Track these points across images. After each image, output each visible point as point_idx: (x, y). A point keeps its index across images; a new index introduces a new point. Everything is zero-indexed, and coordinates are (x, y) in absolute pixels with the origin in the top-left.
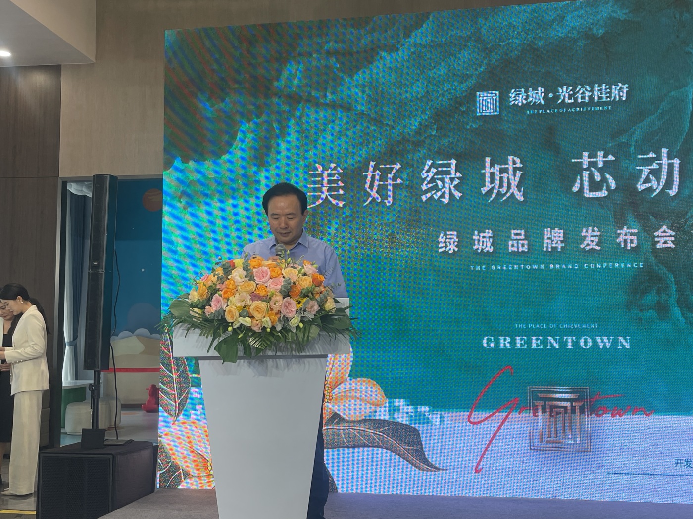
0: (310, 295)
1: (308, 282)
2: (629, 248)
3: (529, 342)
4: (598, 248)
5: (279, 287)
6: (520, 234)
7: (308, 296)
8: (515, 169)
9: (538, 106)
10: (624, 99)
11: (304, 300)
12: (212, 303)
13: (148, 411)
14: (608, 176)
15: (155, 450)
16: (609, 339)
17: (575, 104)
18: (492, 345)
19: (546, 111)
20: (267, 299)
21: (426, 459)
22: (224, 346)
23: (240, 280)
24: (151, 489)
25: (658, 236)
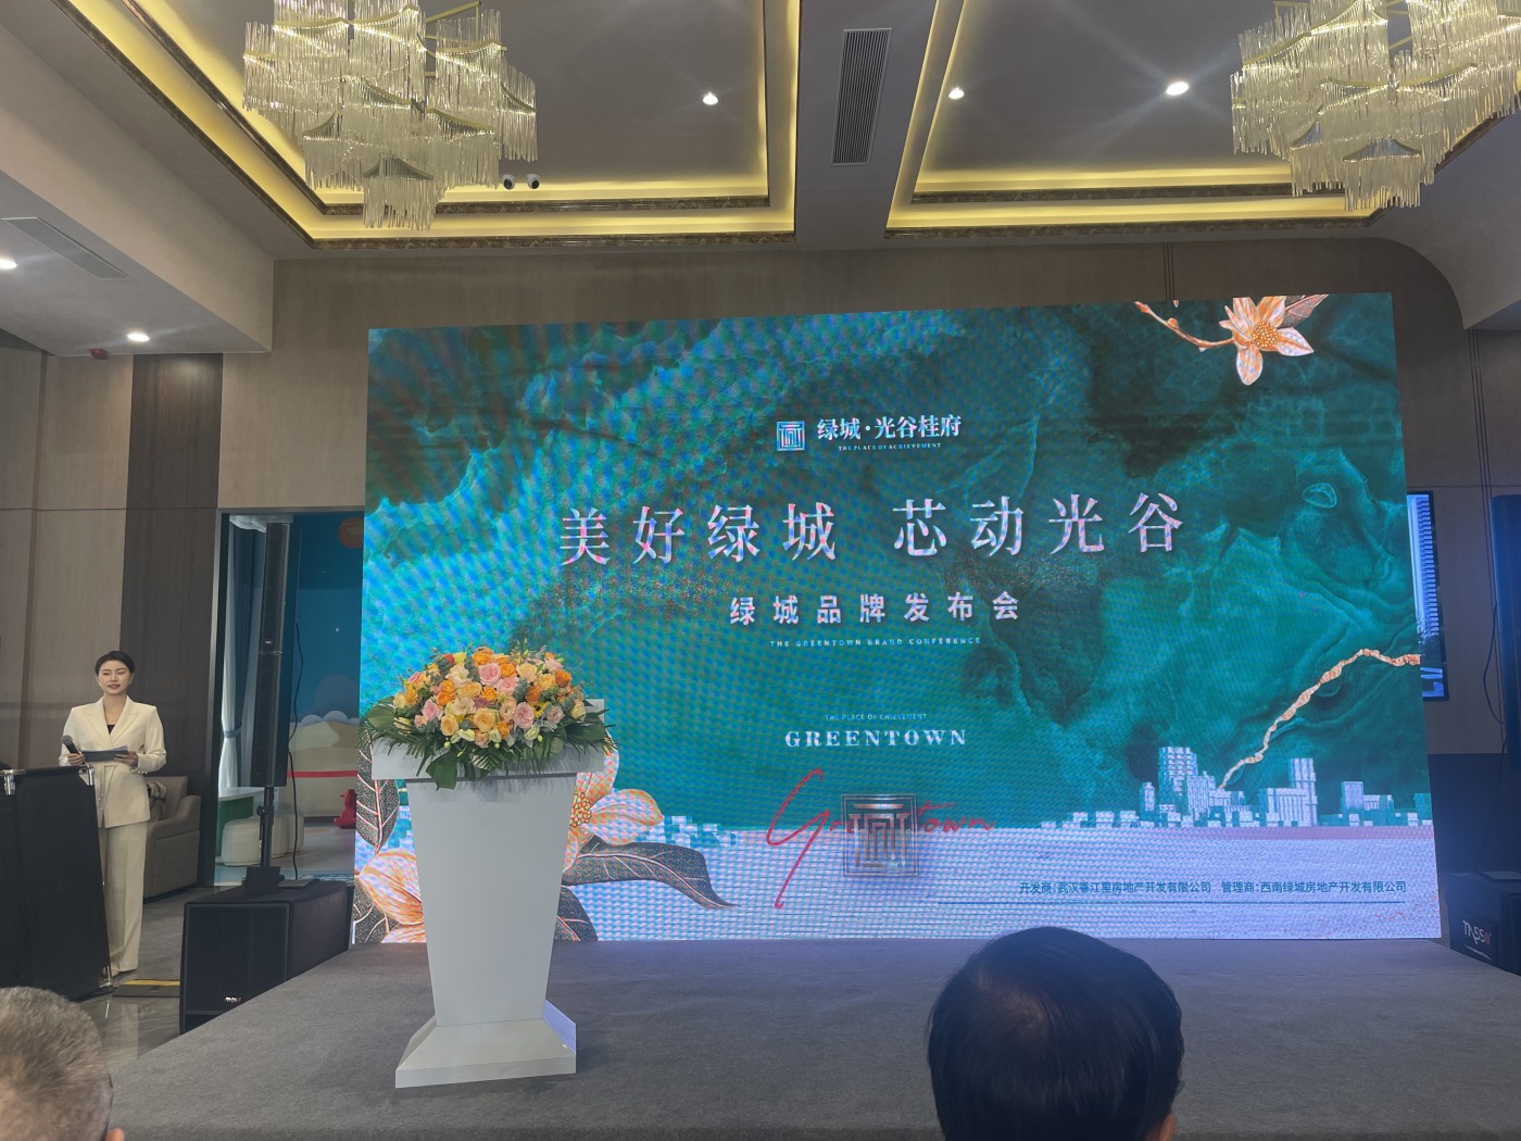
0: (553, 698)
1: (550, 681)
2: (962, 619)
3: (842, 738)
4: (925, 619)
5: (512, 689)
6: (831, 601)
7: (550, 700)
8: (825, 520)
9: (851, 441)
10: (956, 434)
11: (544, 706)
12: (424, 711)
13: (342, 827)
14: (938, 530)
15: (349, 891)
16: (940, 734)
17: (897, 440)
18: (797, 741)
19: (862, 447)
20: (496, 705)
21: (712, 892)
22: (438, 766)
23: (461, 681)
24: (344, 945)
25: (998, 605)
